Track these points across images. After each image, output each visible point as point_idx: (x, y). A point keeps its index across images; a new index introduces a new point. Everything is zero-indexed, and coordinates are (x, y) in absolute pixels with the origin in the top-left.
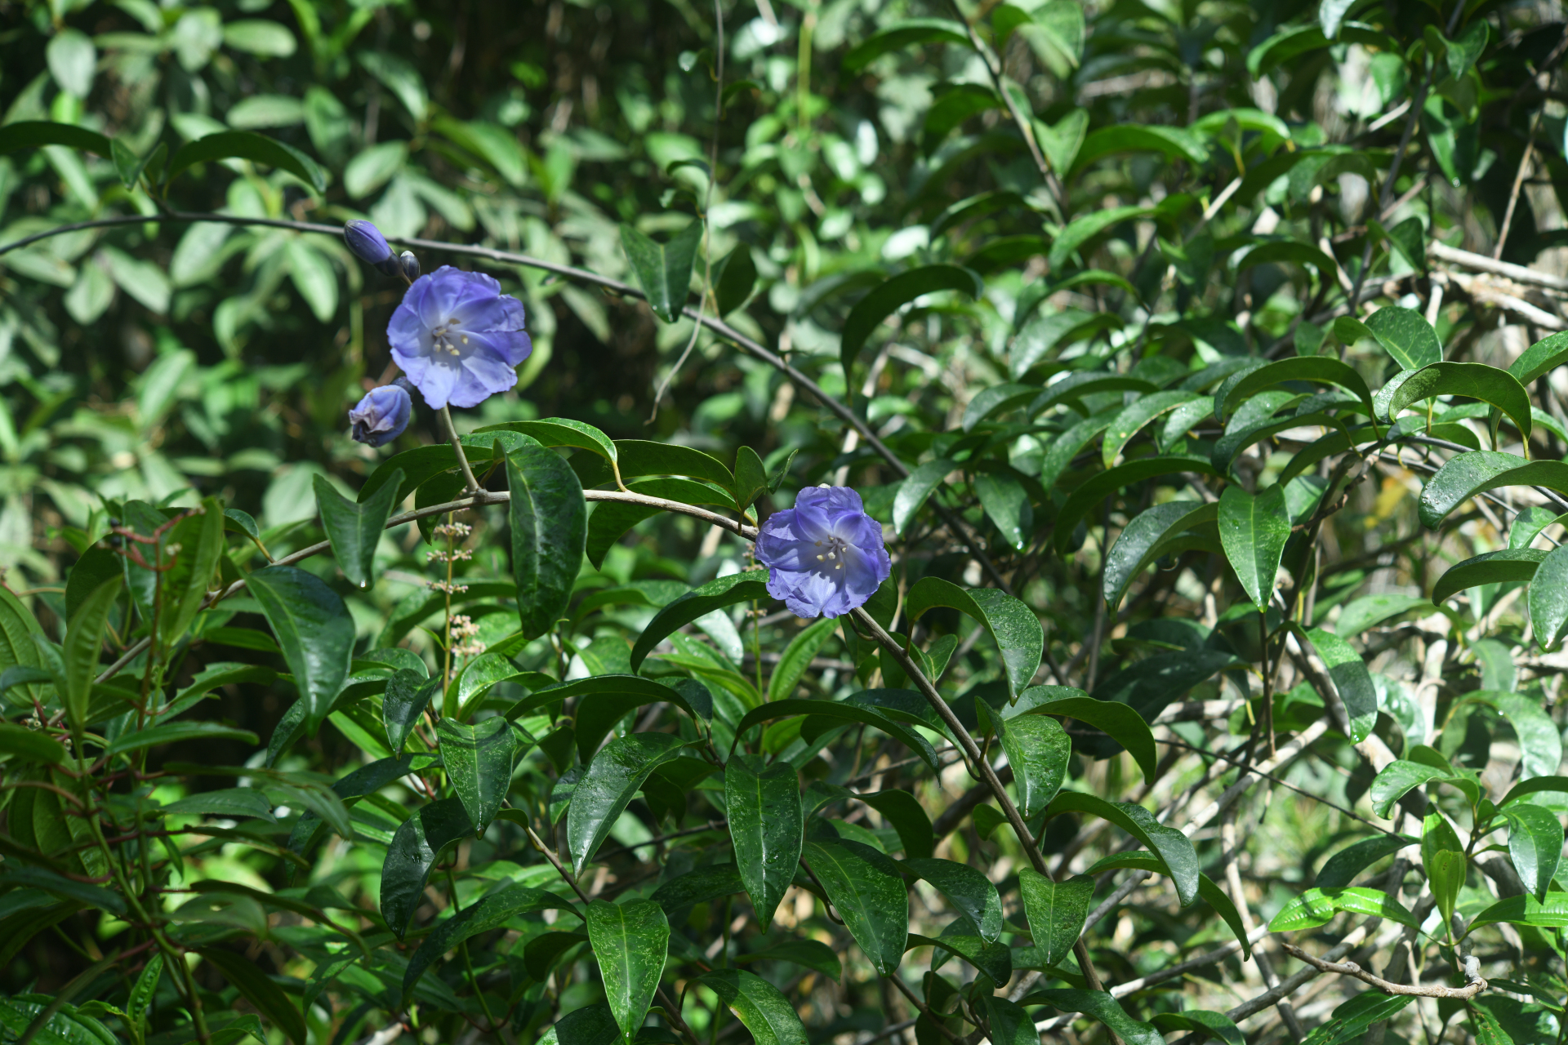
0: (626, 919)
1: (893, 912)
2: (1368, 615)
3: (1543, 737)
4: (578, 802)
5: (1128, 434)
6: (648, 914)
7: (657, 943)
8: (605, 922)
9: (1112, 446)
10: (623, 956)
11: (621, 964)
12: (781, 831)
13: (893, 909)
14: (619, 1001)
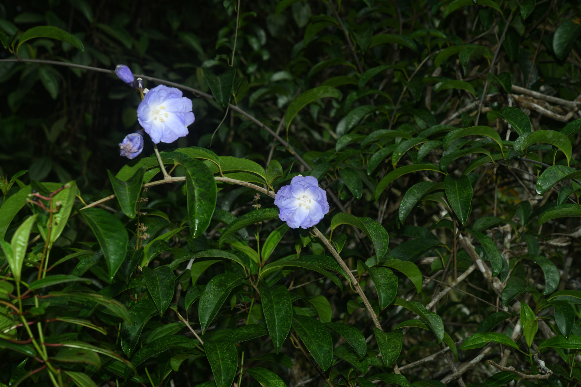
0: (219, 348)
1: (326, 345)
2: (484, 224)
3: (552, 272)
4: (202, 302)
5: (402, 154)
6: (228, 346)
7: (233, 358)
8: (211, 350)
9: (395, 158)
10: (220, 364)
11: (219, 367)
12: (283, 313)
13: (326, 344)
14: (219, 382)
